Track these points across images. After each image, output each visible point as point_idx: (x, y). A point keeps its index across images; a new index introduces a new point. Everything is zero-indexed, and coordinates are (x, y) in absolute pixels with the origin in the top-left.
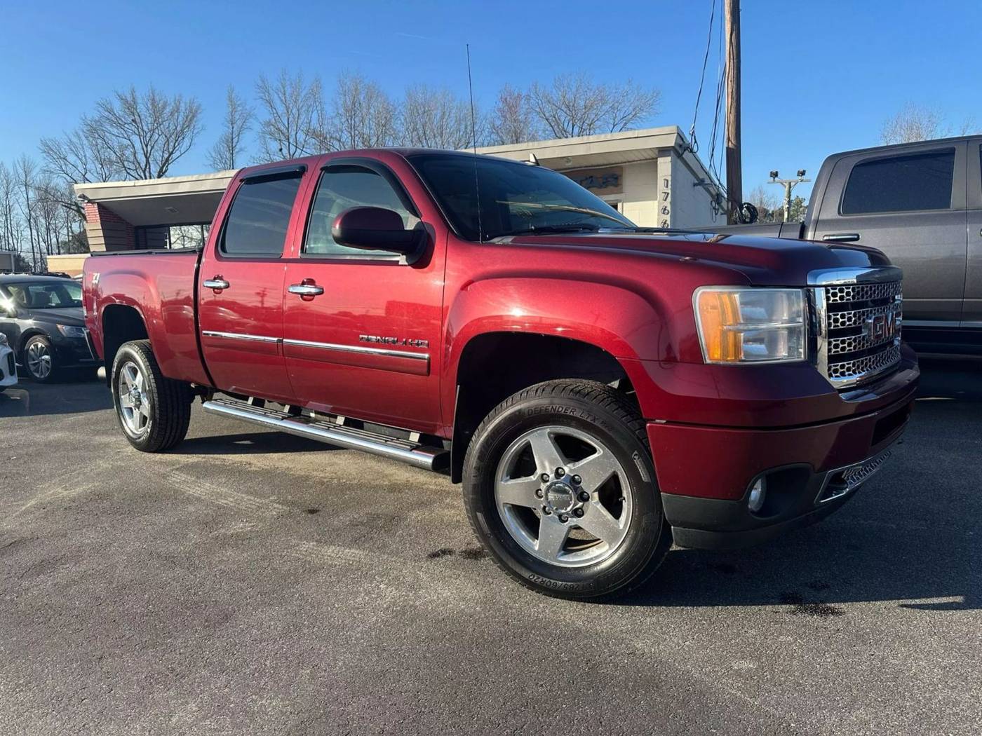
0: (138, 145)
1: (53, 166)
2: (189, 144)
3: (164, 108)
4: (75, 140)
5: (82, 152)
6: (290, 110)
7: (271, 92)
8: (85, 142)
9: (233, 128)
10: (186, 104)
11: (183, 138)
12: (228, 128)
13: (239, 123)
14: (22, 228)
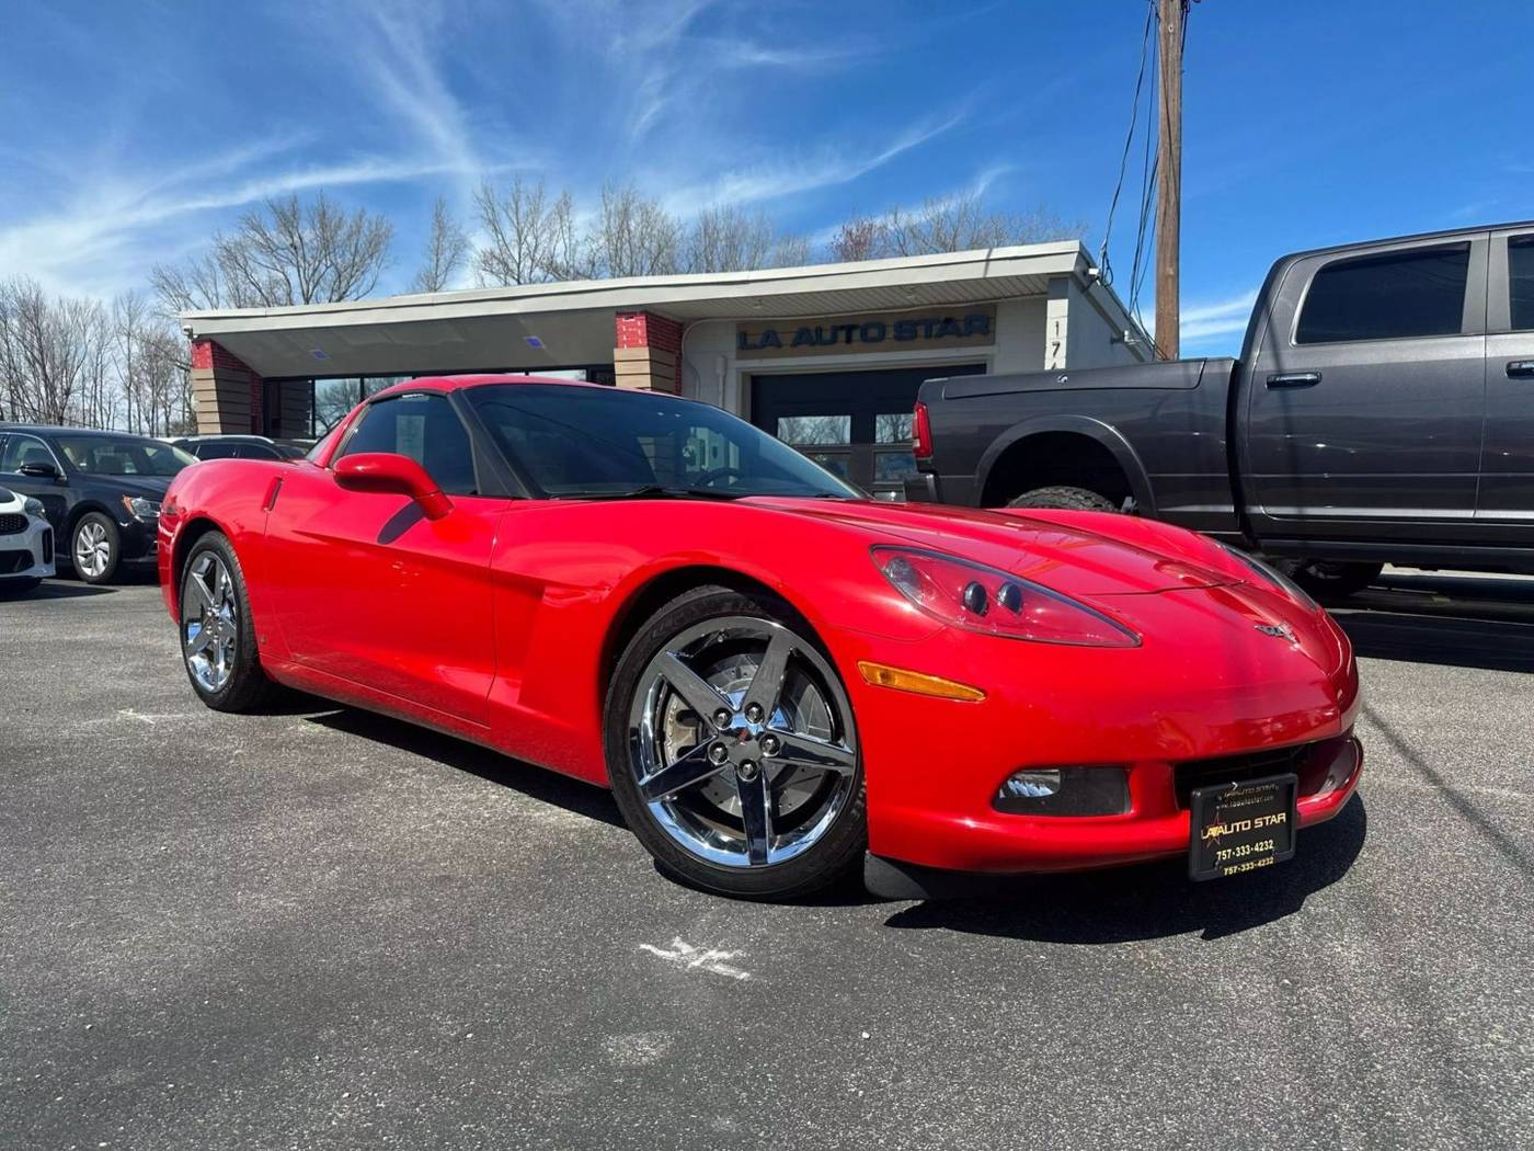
0: (294, 280)
1: (167, 306)
2: (371, 284)
3: (339, 226)
4: (204, 270)
5: (213, 289)
6: (523, 238)
7: (497, 208)
8: (220, 274)
9: (438, 261)
10: (370, 223)
11: (363, 273)
12: (431, 260)
13: (448, 254)
14: (117, 399)
